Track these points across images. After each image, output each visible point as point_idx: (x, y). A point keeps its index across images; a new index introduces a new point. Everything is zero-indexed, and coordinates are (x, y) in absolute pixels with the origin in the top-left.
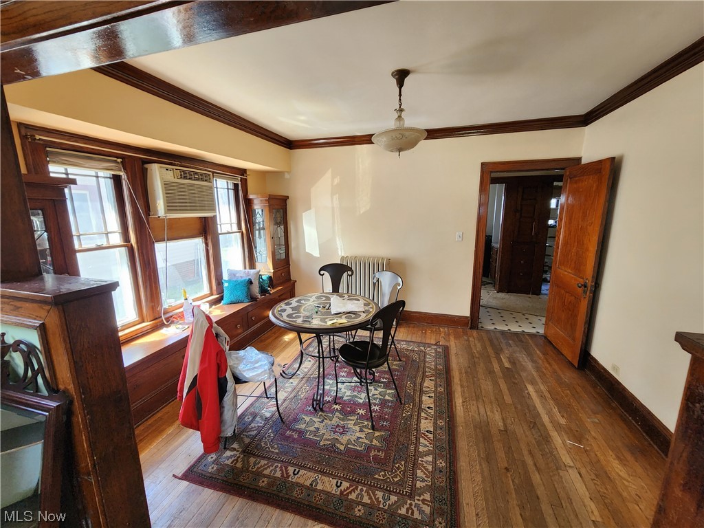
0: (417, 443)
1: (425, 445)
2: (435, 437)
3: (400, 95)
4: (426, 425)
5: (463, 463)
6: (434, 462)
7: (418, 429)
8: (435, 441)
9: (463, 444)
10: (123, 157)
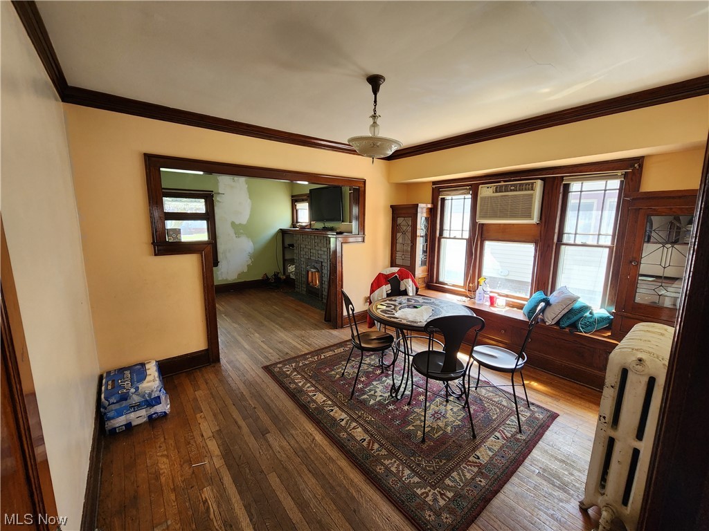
0: (313, 385)
1: (308, 388)
2: (308, 395)
3: (375, 102)
4: (320, 398)
5: (282, 395)
6: (296, 384)
7: (322, 392)
8: (306, 393)
9: (289, 404)
10: (471, 185)
